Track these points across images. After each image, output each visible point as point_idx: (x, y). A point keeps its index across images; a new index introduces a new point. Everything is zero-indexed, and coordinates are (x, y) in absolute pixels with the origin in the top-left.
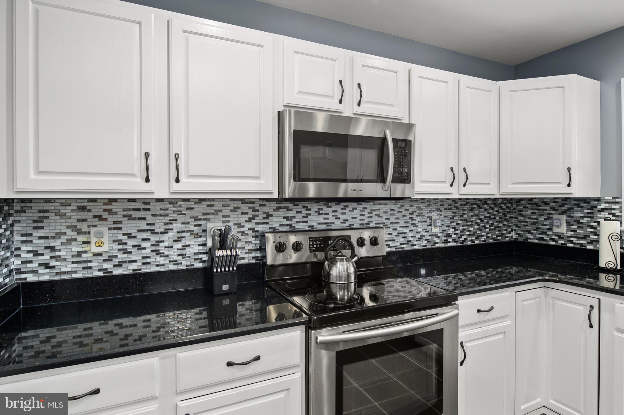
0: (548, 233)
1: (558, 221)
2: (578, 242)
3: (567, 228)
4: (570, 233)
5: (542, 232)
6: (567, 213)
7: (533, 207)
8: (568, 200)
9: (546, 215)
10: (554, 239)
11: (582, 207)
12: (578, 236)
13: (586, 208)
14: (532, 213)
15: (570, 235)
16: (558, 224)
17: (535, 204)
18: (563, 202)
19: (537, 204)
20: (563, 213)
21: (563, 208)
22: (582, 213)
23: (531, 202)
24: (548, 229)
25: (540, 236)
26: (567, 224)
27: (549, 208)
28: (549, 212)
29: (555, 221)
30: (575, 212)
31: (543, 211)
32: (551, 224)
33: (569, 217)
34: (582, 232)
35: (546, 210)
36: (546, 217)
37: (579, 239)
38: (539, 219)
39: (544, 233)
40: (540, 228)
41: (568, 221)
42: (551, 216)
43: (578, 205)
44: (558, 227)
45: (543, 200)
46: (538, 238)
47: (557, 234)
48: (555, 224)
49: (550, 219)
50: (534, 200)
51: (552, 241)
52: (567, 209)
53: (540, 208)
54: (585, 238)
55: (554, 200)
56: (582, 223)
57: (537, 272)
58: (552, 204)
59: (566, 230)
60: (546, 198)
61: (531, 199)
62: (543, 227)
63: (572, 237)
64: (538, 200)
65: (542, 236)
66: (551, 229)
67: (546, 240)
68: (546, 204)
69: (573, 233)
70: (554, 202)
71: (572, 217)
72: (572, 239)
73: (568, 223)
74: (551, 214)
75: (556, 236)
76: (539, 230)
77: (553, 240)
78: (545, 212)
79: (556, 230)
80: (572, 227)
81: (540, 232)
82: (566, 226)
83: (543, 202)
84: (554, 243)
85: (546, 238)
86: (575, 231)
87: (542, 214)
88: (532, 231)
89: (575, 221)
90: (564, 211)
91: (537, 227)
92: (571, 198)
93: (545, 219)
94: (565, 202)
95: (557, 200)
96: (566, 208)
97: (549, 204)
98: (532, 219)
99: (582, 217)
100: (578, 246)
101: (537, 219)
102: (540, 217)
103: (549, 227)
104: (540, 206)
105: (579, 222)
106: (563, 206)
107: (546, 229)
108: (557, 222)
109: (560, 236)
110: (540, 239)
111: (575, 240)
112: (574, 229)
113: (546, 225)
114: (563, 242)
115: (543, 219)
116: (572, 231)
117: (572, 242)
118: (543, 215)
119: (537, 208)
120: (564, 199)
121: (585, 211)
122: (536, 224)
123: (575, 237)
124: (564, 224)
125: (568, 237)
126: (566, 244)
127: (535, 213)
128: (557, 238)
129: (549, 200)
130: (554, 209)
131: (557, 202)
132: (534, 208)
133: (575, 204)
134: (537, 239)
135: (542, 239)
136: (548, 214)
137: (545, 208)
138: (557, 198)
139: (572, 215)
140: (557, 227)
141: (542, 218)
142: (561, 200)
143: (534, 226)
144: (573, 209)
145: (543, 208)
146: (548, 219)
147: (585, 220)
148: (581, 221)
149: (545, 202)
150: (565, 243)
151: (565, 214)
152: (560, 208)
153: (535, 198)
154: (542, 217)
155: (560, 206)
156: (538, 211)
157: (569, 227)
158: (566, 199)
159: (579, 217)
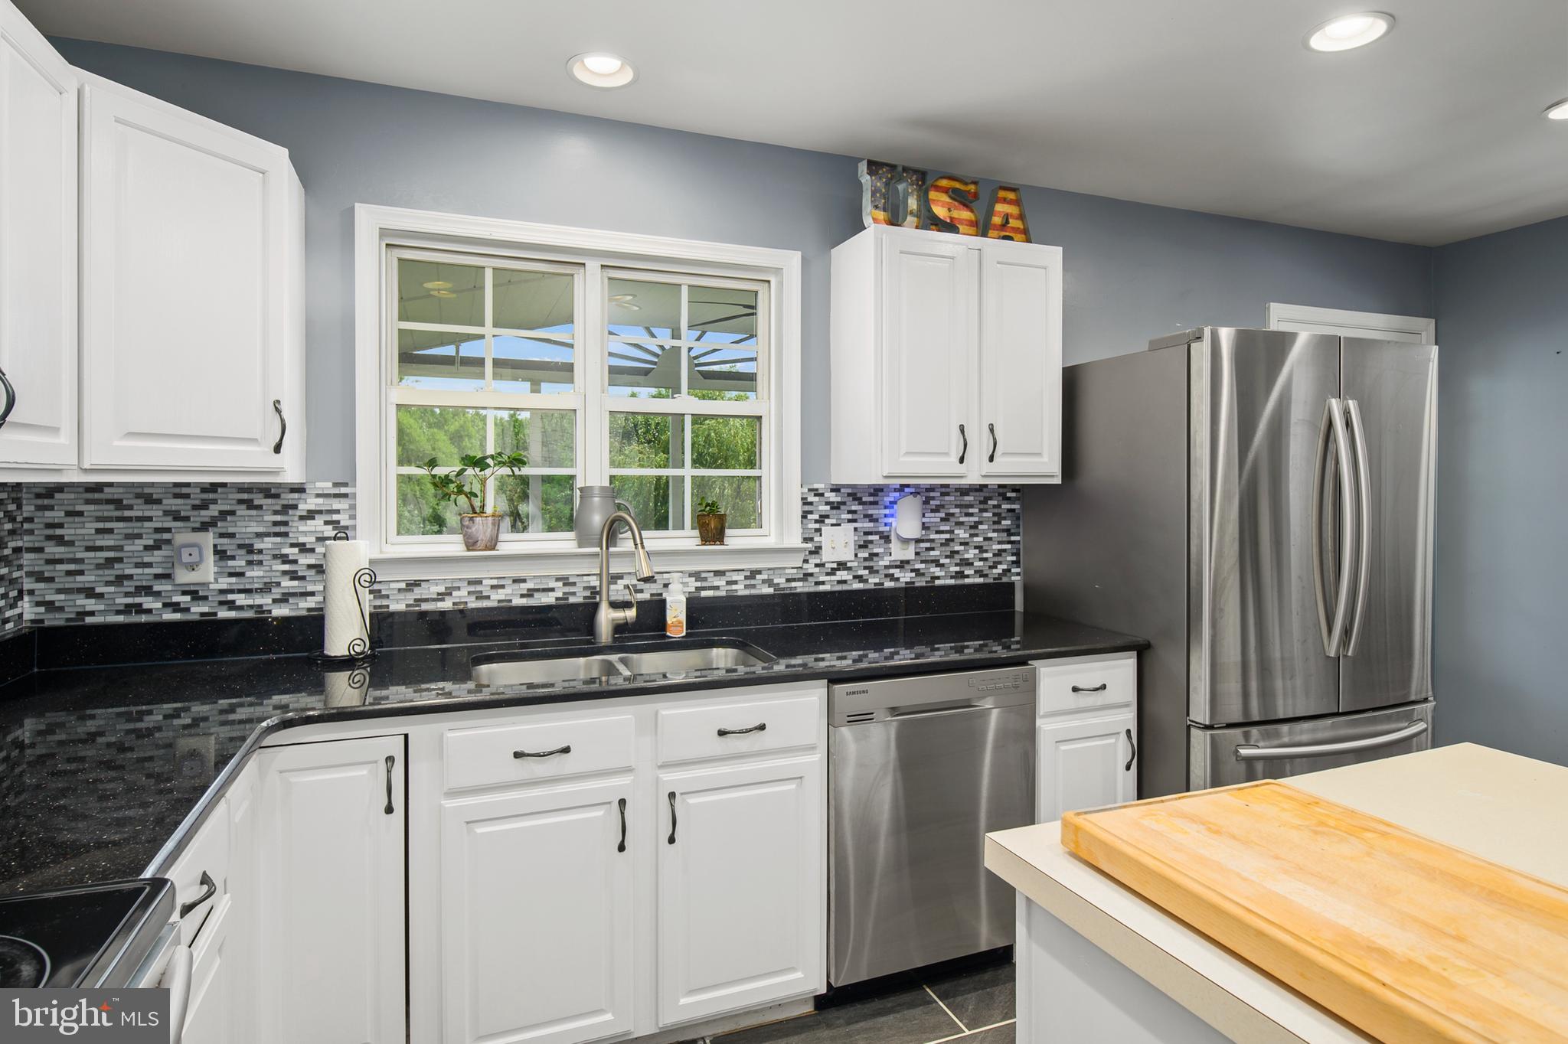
0: (156, 588)
1: (195, 551)
2: (250, 602)
3: (216, 569)
4: (225, 582)
5: (136, 587)
6: (216, 526)
7: (103, 511)
8: (219, 490)
9: (148, 536)
10: (178, 604)
11: (260, 507)
12: (247, 586)
13: (269, 510)
14: (98, 531)
15: (225, 587)
16: (195, 558)
17: (109, 502)
18: (205, 496)
19: (118, 503)
20: (204, 527)
21: (203, 513)
22: (259, 524)
23: (97, 496)
24: (157, 576)
25: (129, 600)
26: (217, 556)
27: (160, 513)
28: (159, 525)
29: (185, 553)
30: (238, 524)
31: (139, 524)
32: (169, 560)
33: (222, 535)
34: (261, 574)
35: (150, 519)
36: (151, 542)
37: (252, 595)
38: (126, 548)
39: (148, 591)
40: (130, 577)
41: (219, 548)
42: (166, 536)
43: (250, 505)
44: (192, 567)
45: (139, 490)
46: (122, 608)
47: (187, 588)
48: (186, 558)
49: (163, 547)
50: (106, 490)
51: (170, 609)
52: (216, 514)
53: (127, 513)
54: (266, 588)
55: (177, 490)
56: (260, 552)
57: (119, 715)
58: (171, 503)
59: (215, 573)
60: (152, 485)
61: (98, 487)
62: (139, 571)
63: (232, 591)
64: (121, 490)
65: (138, 600)
66: (167, 576)
67: (149, 611)
68: (150, 500)
69: (233, 580)
70: (177, 496)
71: (232, 536)
72: (230, 597)
73: (221, 554)
74: (168, 530)
75: (184, 593)
76: (126, 583)
77: (176, 607)
78: (147, 524)
79: (183, 577)
80: (231, 563)
81: (129, 587)
82: (214, 561)
83: (138, 496)
84: (177, 616)
85: (148, 602)
86: (241, 574)
87: (136, 531)
88: (98, 590)
89: (240, 546)
90: (207, 520)
91: (119, 572)
92: (229, 485)
93: (147, 548)
94: (211, 496)
95: (185, 490)
96: (214, 511)
97: (159, 502)
98: (101, 549)
99: (259, 535)
100: (249, 614)
101: (120, 548)
102: (130, 542)
103: (159, 571)
104: (130, 508)
105: (250, 549)
106: (204, 506)
107: (151, 577)
108: (190, 555)
109: (197, 592)
110: (128, 609)
111: (241, 599)
112: (238, 570)
113: (149, 565)
114: (206, 609)
115: (141, 548)
116: (231, 575)
117: (231, 605)
118: (139, 536)
119: (118, 514)
120: (209, 486)
121: (266, 518)
122: (116, 566)
123: (240, 591)
124: (210, 558)
125: (222, 592)
126: (215, 614)
127: (110, 531)
128: (188, 598)
129: (160, 490)
130: (177, 517)
131: (187, 496)
132: (106, 514)
133: (240, 502)
134: (118, 612)
135: (139, 609)
136: (157, 530)
137: (147, 514)
138: (188, 485)
139: (231, 530)
140: (187, 569)
141: (139, 545)
142: (198, 490)
143: (107, 572)
144: (232, 513)
145: (140, 514)
146: (157, 546)
147: (267, 543)
148: (257, 546)
149: (147, 495)
150: (211, 611)
151: (210, 529)
152: (196, 513)
153: (111, 485)
154: (137, 541)
155: (195, 507)
156: (121, 525)
157: (223, 563)
158: (214, 487)
159: (251, 536)
